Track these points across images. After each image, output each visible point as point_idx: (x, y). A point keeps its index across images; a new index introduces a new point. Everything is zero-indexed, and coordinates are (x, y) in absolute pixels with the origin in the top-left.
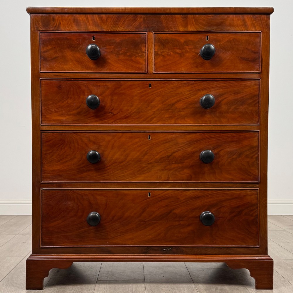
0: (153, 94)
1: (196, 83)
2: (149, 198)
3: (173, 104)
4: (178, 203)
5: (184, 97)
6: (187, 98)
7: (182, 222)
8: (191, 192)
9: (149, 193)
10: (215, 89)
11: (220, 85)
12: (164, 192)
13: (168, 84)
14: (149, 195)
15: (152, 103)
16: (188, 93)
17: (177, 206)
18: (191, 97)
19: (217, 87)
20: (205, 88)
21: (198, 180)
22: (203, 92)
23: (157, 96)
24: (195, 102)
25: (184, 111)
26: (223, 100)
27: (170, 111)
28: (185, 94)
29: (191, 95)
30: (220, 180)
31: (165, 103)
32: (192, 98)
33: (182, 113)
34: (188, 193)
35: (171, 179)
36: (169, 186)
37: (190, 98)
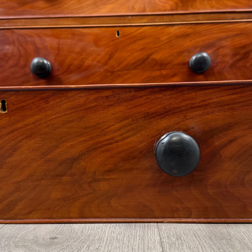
0: (12, 131)
1: (141, 97)
2: (118, 39)
3: (75, 160)
4: (157, 45)
5: (108, 137)
6: (117, 142)
7: (164, 72)
8: (176, 27)
9: (118, 32)
10: (200, 112)
11: (216, 100)
12: (138, 30)
13: (58, 100)
14: (118, 35)
15: (10, 156)
16: (118, 126)
17: (156, 49)
18: (127, 138)
19: (206, 105)
20: (169, 111)
21: (186, 10)
22: (164, 123)
23: (27, 137)
24: (141, 152)
25: (108, 180)
26: (225, 145)
27: (64, 179)
28: (109, 129)
29: (129, 131)
30: (218, 8)
31: (49, 156)
32: (129, 140)
33: (103, 186)
34: (172, 30)
35: (147, 9)
36: (146, 21)
37: (123, 139)
